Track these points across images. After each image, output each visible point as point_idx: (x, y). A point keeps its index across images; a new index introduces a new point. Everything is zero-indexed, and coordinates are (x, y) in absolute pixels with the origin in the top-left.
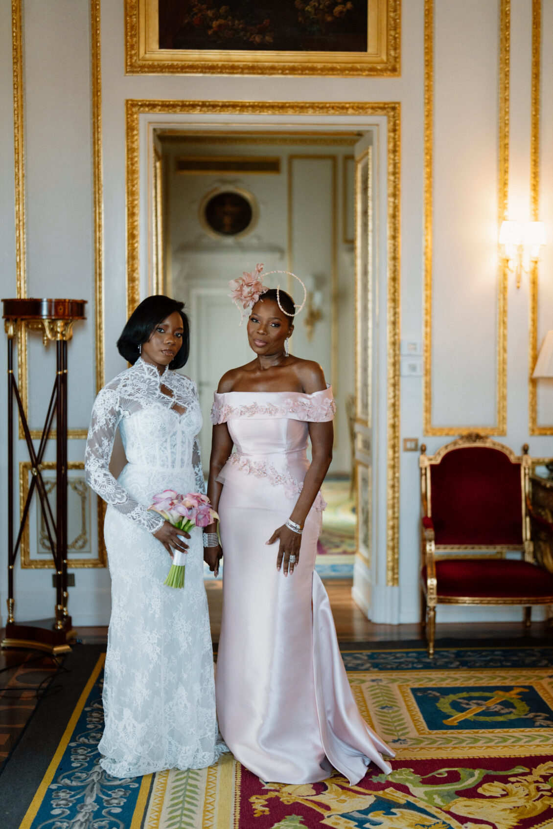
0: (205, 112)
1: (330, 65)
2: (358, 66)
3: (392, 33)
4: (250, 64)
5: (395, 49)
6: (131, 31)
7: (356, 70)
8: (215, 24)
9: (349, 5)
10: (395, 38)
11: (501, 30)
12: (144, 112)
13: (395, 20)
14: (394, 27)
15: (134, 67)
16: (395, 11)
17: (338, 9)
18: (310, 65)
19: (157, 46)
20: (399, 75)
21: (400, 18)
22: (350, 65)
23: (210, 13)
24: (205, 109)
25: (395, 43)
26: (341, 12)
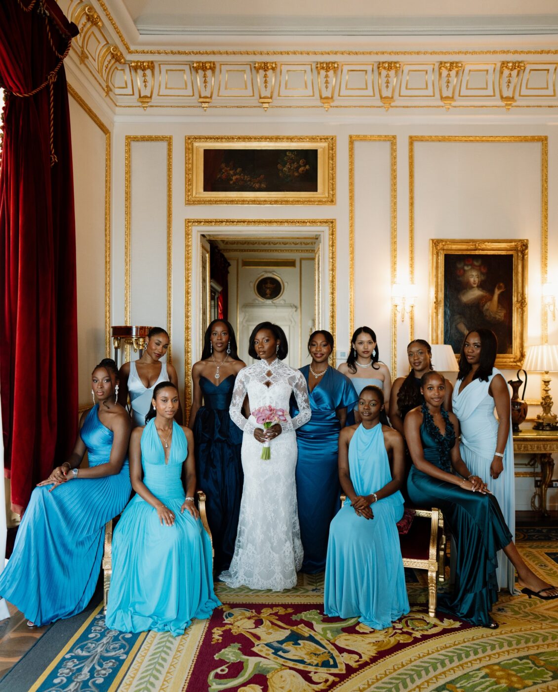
0: (228, 225)
1: (297, 199)
2: (312, 199)
3: (331, 181)
4: (253, 199)
5: (333, 190)
6: (189, 182)
7: (311, 201)
8: (234, 178)
9: (307, 167)
10: (333, 184)
11: (392, 179)
12: (194, 226)
13: (332, 174)
14: (332, 178)
15: (190, 202)
16: (333, 170)
17: (301, 169)
18: (286, 199)
19: (202, 190)
20: (335, 204)
21: (335, 173)
22: (308, 199)
23: (231, 172)
24: (228, 223)
25: (333, 187)
26: (303, 171)
